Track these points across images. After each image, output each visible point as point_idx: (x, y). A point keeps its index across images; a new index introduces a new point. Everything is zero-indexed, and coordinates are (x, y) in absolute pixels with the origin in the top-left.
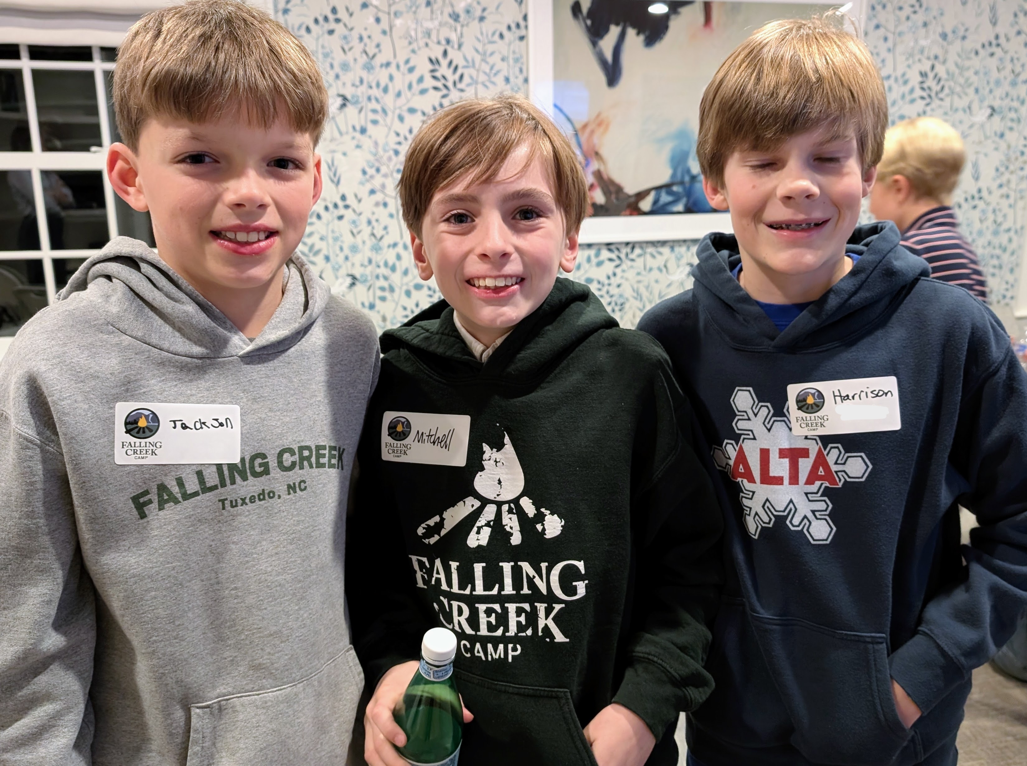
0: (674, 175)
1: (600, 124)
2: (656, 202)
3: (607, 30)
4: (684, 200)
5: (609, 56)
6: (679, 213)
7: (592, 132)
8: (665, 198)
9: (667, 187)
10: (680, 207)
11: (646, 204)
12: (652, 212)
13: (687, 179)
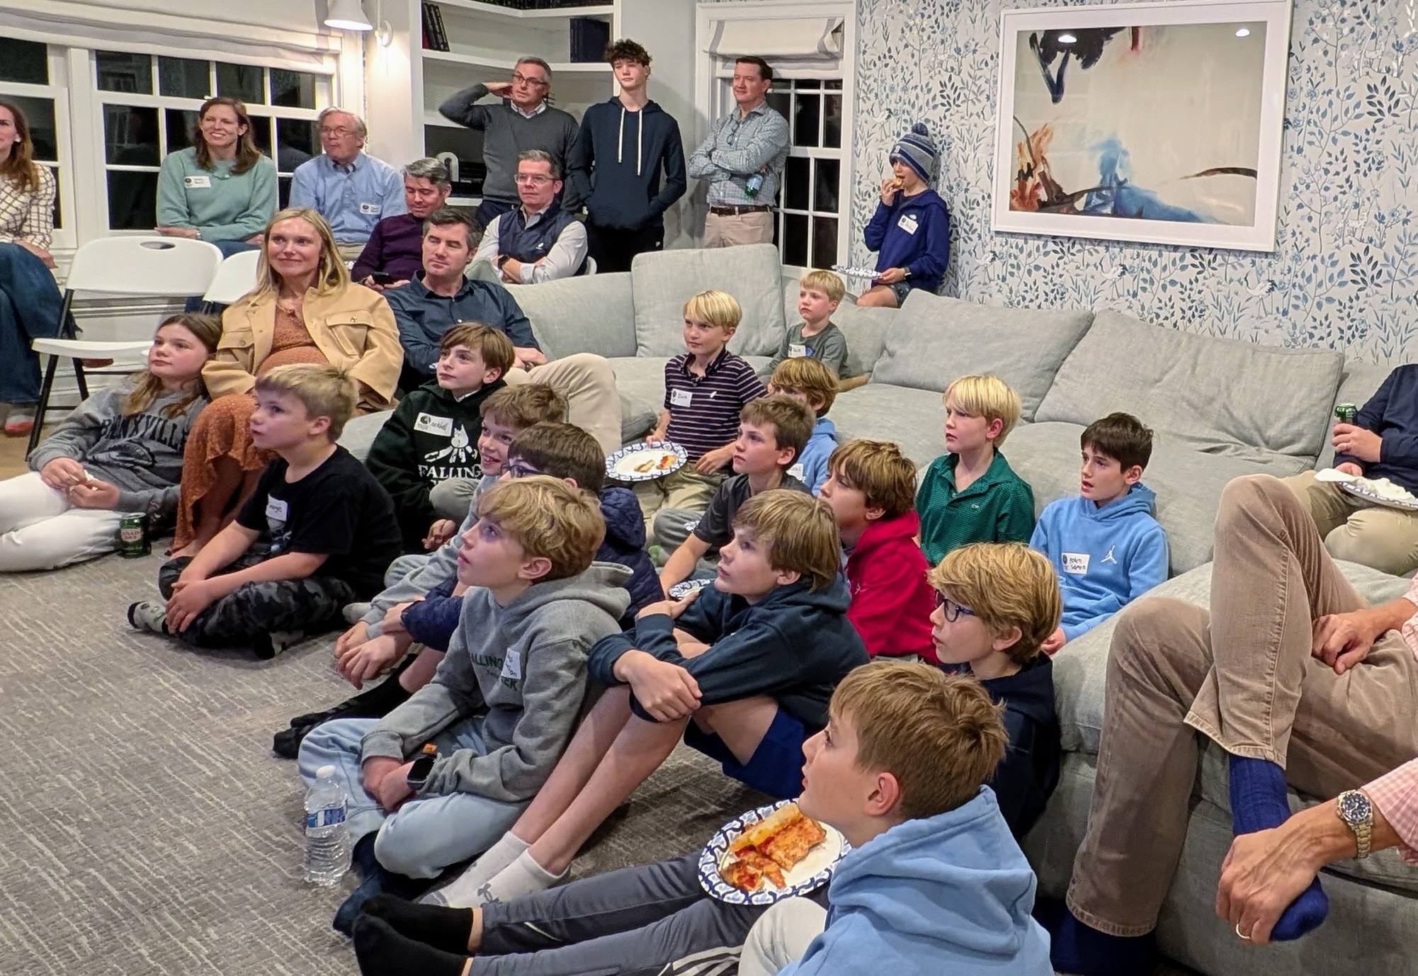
0: (1102, 181)
1: (1045, 134)
2: (1087, 203)
3: (1055, 56)
4: (1112, 204)
5: (1055, 77)
6: (1107, 215)
7: (1040, 139)
8: (1096, 201)
9: (1097, 190)
10: (1108, 210)
11: (1080, 205)
12: (1084, 213)
13: (1114, 185)
